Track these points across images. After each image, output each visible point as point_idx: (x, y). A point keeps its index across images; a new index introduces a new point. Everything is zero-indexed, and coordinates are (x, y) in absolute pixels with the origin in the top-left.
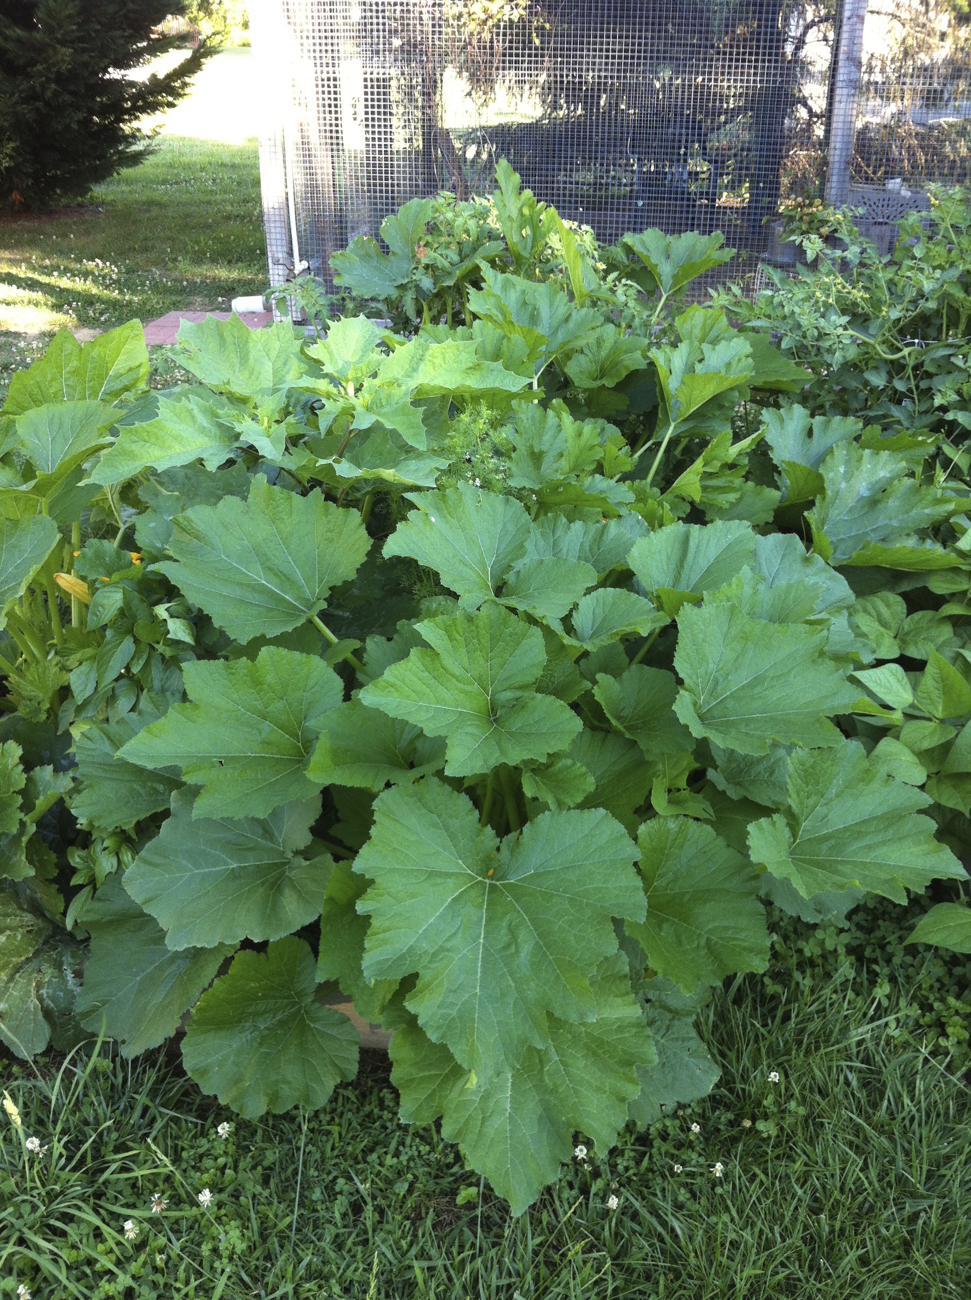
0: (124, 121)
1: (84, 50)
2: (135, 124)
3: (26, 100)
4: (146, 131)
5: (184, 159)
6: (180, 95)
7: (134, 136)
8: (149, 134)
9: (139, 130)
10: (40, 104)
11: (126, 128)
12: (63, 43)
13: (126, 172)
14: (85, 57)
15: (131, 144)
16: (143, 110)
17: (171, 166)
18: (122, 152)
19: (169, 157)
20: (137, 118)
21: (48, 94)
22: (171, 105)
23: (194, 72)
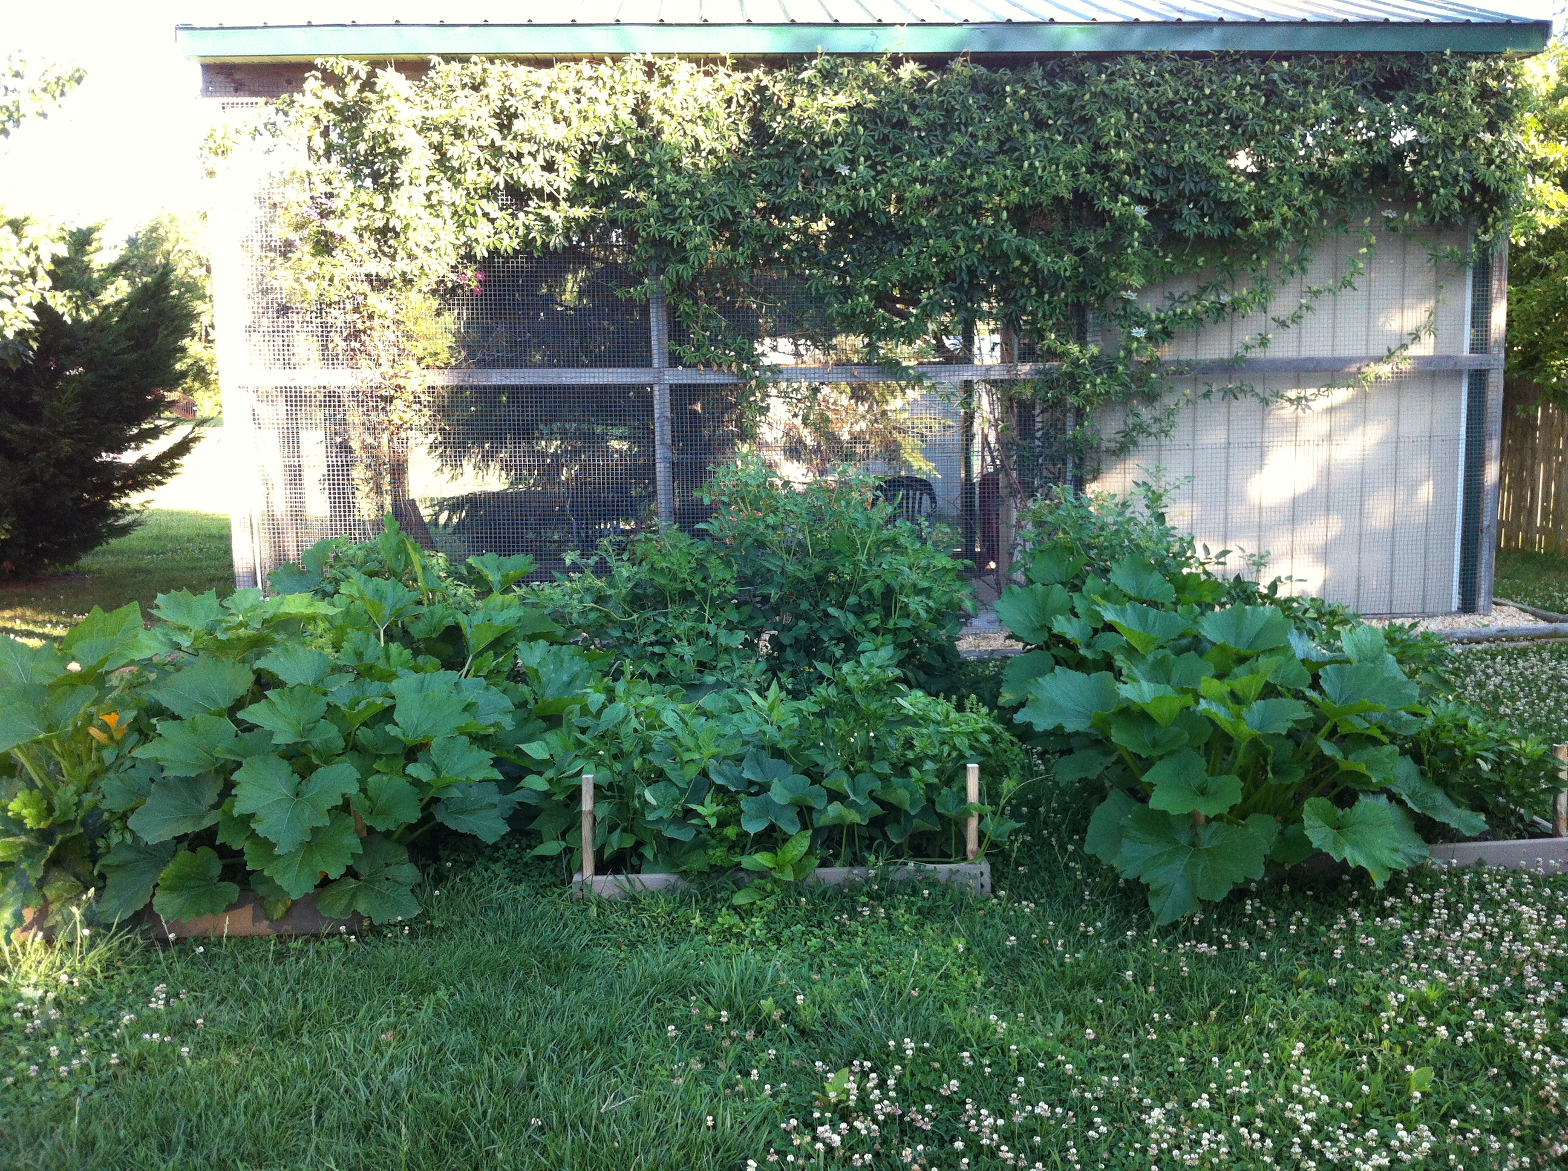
0: (114, 498)
1: (81, 440)
2: (124, 500)
3: (24, 482)
4: (135, 506)
5: (172, 532)
6: (170, 475)
7: (122, 511)
8: (138, 508)
9: (127, 505)
10: (38, 485)
11: (115, 504)
12: (63, 435)
13: (114, 542)
14: (83, 446)
15: (119, 518)
16: (133, 488)
17: (158, 538)
18: (111, 525)
19: (155, 531)
20: (127, 495)
21: (47, 476)
22: (159, 483)
23: (183, 455)
